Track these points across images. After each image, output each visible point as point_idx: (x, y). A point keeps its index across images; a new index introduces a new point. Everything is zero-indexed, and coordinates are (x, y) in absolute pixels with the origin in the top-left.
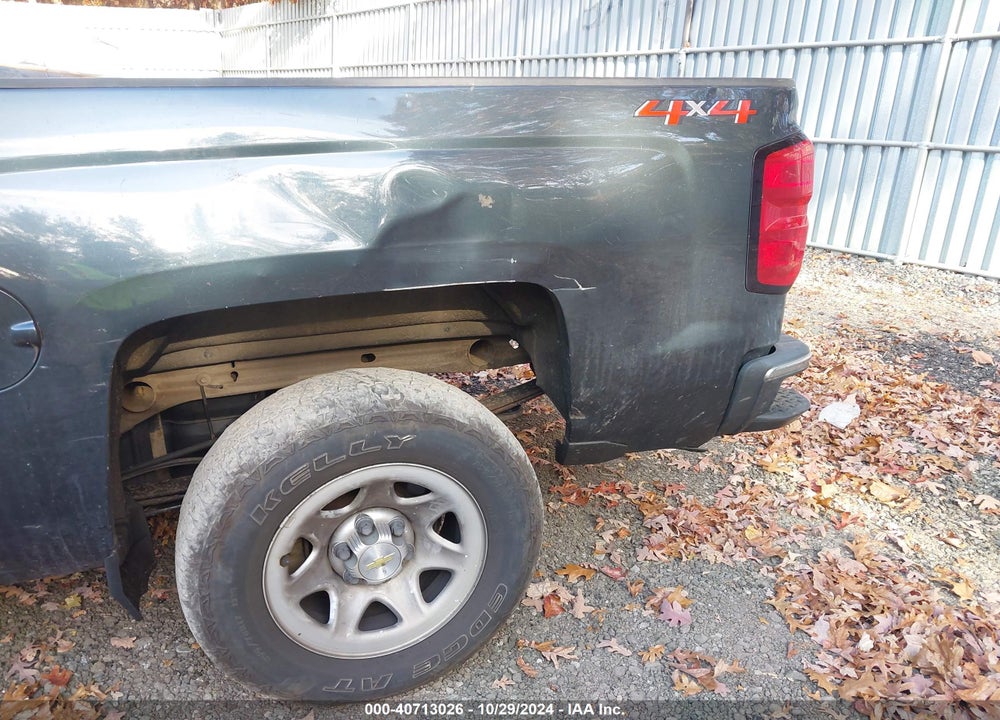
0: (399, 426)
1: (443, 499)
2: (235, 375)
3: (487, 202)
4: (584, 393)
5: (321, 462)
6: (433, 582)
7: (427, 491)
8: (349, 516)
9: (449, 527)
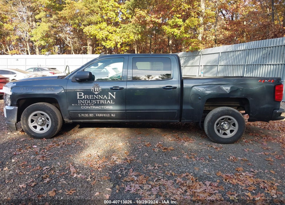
0: (230, 111)
1: (234, 121)
2: (209, 108)
3: (241, 89)
4: (251, 111)
5: (222, 114)
6: (232, 131)
7: (232, 120)
8: (223, 122)
9: (234, 125)
